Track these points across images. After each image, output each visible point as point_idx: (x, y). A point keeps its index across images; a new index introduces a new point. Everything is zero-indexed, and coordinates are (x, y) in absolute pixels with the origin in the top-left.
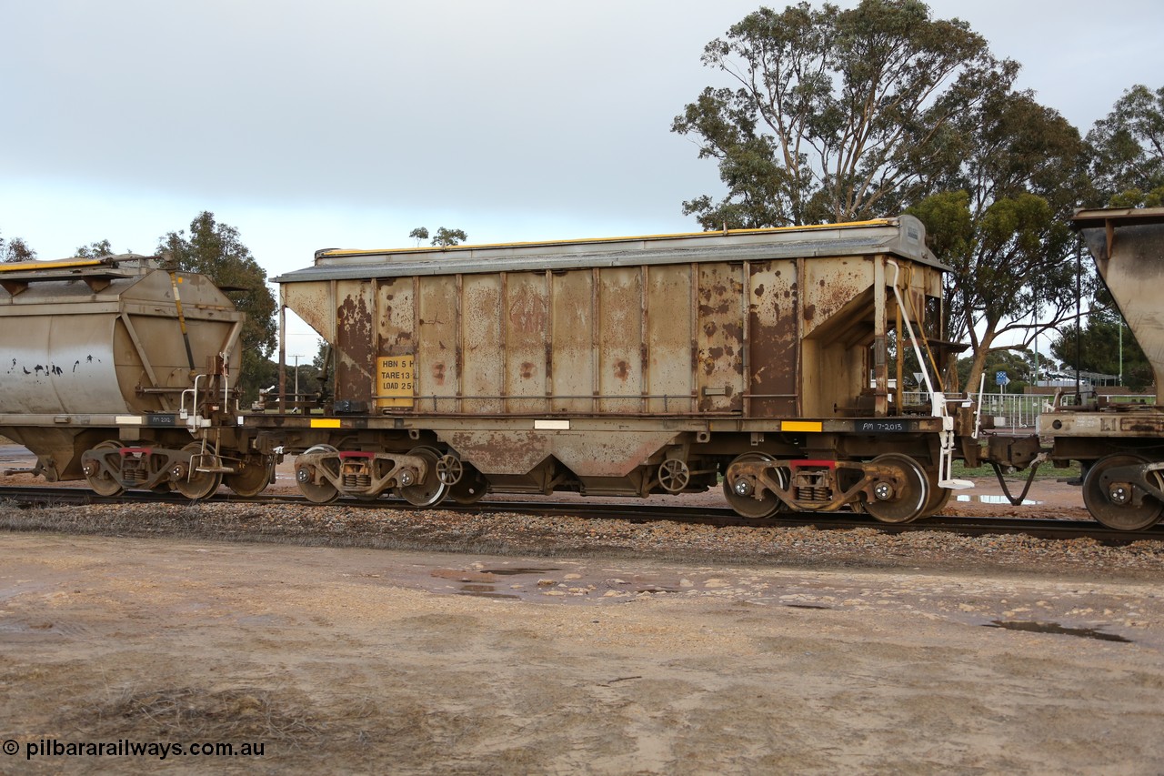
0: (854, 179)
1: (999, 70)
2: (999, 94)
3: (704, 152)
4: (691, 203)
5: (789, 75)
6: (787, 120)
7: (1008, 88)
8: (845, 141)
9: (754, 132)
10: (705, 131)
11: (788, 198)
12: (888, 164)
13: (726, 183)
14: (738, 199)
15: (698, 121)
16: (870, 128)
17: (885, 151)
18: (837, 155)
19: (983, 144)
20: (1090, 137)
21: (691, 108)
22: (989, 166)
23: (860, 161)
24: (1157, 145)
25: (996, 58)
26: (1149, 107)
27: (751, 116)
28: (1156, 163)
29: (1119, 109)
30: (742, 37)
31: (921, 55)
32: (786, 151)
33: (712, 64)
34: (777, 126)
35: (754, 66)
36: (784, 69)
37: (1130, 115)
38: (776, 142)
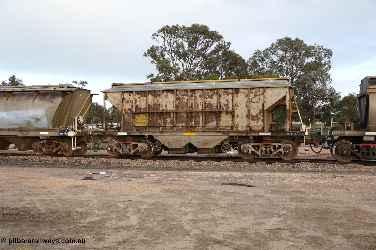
0: (190, 70)
1: (226, 44)
2: (226, 50)
3: (152, 62)
4: (148, 75)
5: (174, 43)
6: (173, 54)
7: (228, 49)
8: (188, 60)
9: (165, 57)
10: (152, 57)
11: (174, 75)
12: (199, 67)
13: (158, 70)
14: (161, 75)
15: (150, 54)
16: (194, 57)
17: (198, 63)
18: (186, 64)
19: (222, 62)
20: (248, 62)
21: (149, 51)
22: (224, 68)
23: (192, 66)
24: (263, 64)
25: (225, 41)
26: (261, 55)
27: (164, 53)
28: (263, 69)
29: (254, 55)
30: (161, 33)
31: (207, 39)
32: (173, 62)
33: (154, 39)
34: (171, 56)
35: (165, 40)
36: (172, 41)
37: (256, 57)
38: (171, 60)
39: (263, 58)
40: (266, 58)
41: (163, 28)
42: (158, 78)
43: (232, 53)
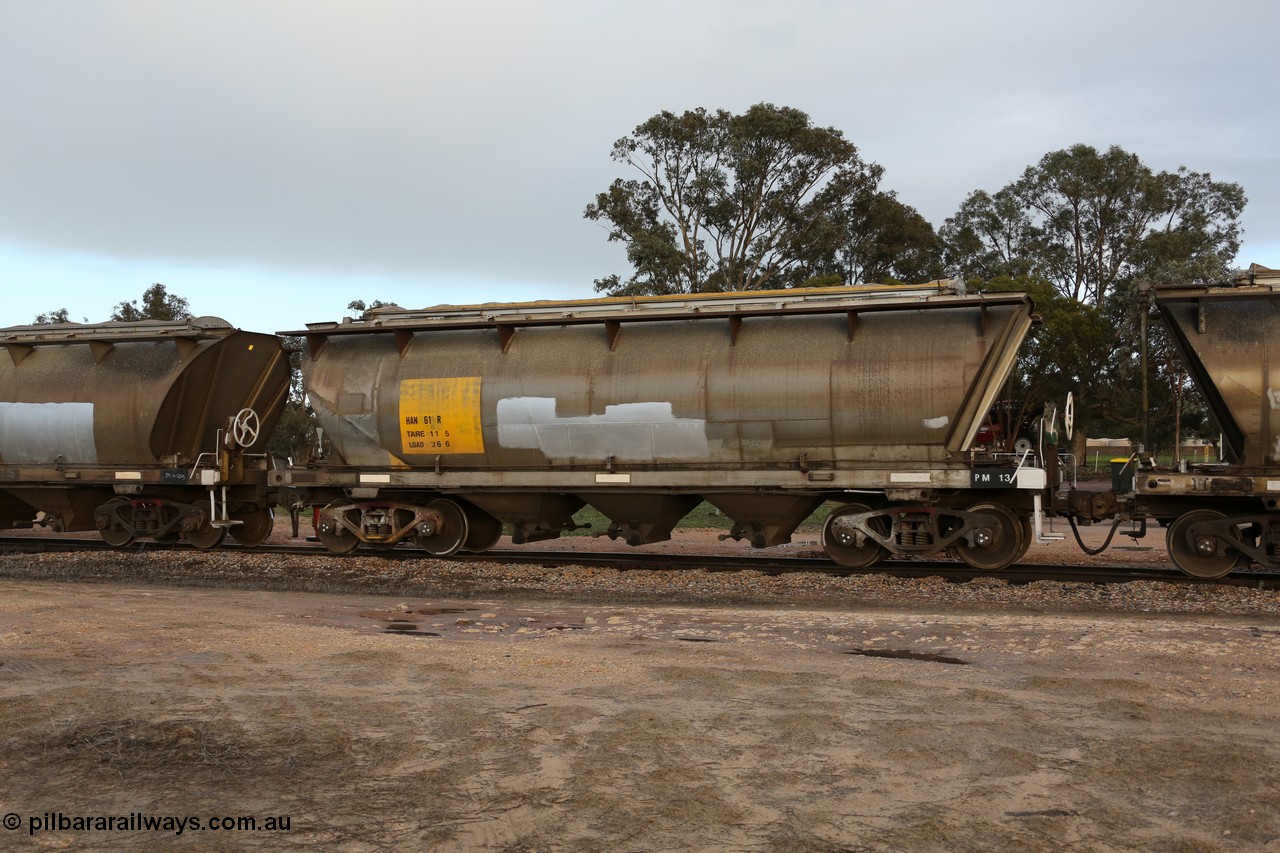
0: (744, 263)
1: (867, 173)
2: (867, 193)
3: (614, 236)
4: (601, 281)
5: (688, 170)
6: (686, 209)
7: (874, 188)
8: (737, 229)
9: (658, 219)
10: (614, 217)
11: (687, 278)
12: (774, 250)
13: (633, 264)
14: (643, 279)
15: (608, 209)
16: (758, 219)
17: (771, 239)
18: (730, 241)
19: (854, 235)
20: (942, 232)
22: (859, 254)
23: (749, 247)
24: (995, 241)
25: (865, 162)
26: (988, 209)
27: (655, 205)
28: (994, 256)
29: (964, 209)
30: (647, 136)
31: (800, 157)
32: (685, 237)
33: (621, 159)
34: (677, 214)
35: (658, 162)
36: (683, 165)
37: (973, 215)
38: (677, 228)
39: (996, 220)
40: (1006, 219)
41: (651, 121)
42: (634, 289)
43: (887, 203)
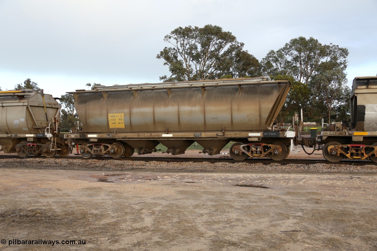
0: (204, 72)
1: (239, 45)
2: (239, 51)
3: (165, 64)
4: (162, 77)
5: (187, 44)
6: (186, 56)
7: (242, 49)
8: (201, 62)
9: (178, 59)
10: (165, 58)
11: (187, 76)
12: (212, 68)
13: (171, 72)
14: (174, 76)
15: (163, 56)
16: (207, 58)
17: (211, 64)
18: (199, 65)
19: (236, 63)
20: (261, 62)
21: (162, 52)
22: (237, 69)
23: (205, 67)
24: (277, 65)
25: (239, 42)
26: (275, 55)
27: (177, 55)
28: (276, 69)
29: (268, 55)
30: (174, 34)
31: (220, 40)
32: (186, 65)
33: (166, 41)
34: (184, 57)
35: (178, 42)
36: (185, 43)
37: (270, 57)
38: (183, 61)
39: (277, 59)
40: (280, 58)
41: (175, 30)
42: (171, 80)
43: (245, 54)
